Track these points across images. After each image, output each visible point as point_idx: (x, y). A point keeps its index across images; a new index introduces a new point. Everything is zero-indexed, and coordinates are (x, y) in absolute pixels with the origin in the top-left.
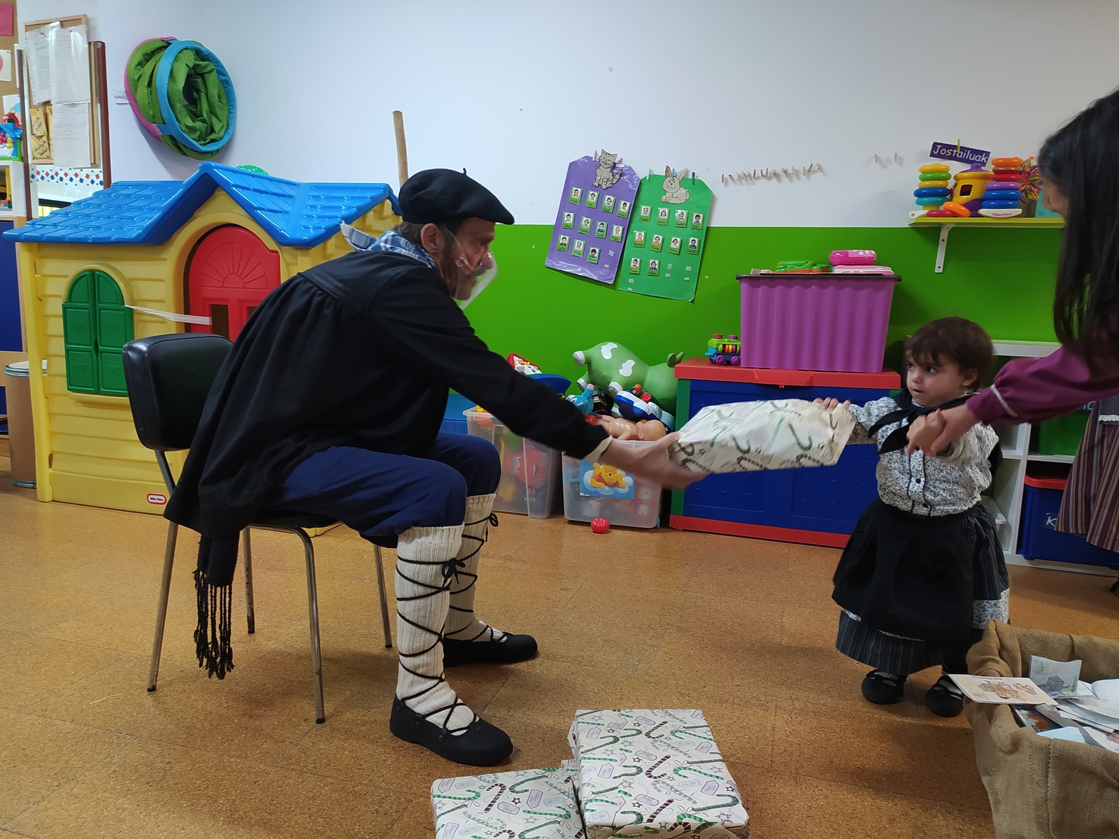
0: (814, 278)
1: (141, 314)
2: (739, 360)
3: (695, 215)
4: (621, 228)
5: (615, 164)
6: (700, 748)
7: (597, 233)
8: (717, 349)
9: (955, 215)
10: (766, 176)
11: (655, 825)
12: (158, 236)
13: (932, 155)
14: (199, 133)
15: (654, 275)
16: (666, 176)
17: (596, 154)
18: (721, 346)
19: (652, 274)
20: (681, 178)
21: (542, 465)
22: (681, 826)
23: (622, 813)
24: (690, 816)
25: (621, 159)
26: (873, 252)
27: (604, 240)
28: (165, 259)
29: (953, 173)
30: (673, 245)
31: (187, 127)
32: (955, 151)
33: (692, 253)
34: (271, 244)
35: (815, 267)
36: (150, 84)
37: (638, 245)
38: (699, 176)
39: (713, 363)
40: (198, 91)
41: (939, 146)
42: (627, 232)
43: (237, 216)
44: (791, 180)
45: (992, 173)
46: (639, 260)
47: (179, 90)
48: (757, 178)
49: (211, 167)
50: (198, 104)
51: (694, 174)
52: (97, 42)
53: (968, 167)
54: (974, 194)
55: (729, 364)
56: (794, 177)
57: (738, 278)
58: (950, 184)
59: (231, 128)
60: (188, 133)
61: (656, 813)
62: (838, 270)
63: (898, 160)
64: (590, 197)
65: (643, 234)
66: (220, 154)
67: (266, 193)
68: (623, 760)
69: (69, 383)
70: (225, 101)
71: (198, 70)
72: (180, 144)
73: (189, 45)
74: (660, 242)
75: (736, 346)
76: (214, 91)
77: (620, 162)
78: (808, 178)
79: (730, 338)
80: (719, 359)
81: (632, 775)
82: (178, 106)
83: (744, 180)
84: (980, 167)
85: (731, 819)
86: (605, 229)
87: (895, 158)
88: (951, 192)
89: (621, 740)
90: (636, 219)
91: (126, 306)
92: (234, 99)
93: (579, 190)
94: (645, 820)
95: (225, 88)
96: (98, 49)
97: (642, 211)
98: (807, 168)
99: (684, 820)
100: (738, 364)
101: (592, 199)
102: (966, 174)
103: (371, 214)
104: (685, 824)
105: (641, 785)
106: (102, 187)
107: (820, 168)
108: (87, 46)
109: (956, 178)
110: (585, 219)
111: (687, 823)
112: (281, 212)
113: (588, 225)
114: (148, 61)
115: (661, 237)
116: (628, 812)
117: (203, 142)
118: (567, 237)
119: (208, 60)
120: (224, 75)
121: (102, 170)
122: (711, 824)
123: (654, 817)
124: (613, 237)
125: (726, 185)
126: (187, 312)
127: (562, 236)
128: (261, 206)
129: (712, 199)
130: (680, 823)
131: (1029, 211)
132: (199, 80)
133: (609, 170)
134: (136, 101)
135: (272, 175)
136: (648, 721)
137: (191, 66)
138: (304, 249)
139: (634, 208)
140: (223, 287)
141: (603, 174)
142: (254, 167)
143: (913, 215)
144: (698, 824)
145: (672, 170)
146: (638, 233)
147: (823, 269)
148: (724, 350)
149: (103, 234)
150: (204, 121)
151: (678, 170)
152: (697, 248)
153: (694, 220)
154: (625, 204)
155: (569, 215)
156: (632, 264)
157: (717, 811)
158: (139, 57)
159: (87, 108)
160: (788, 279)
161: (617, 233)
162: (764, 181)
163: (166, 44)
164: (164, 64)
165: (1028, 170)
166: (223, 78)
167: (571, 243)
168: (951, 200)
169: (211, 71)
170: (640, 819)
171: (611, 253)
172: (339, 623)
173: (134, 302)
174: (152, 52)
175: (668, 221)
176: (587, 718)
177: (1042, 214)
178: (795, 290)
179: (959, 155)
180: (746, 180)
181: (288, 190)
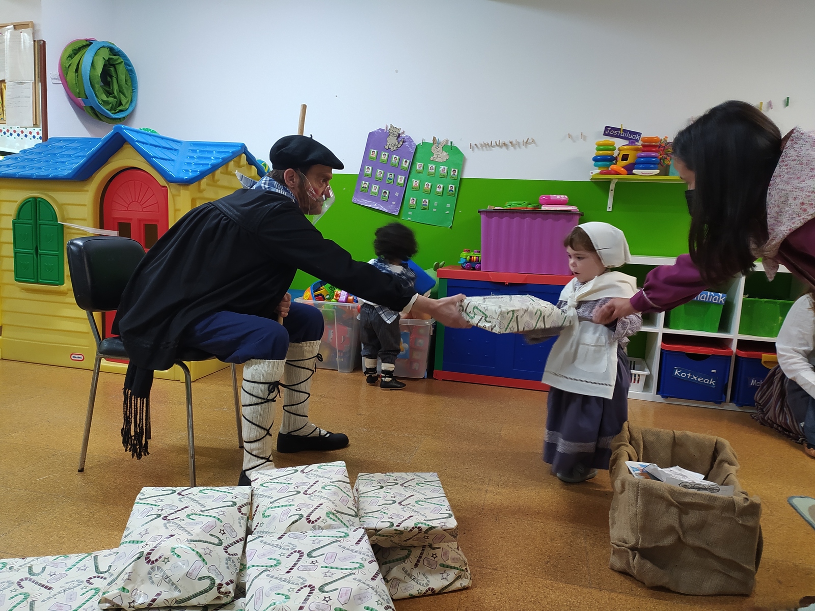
0: (528, 213)
1: (69, 228)
2: (480, 266)
3: (453, 169)
4: (403, 177)
5: (399, 134)
6: (433, 491)
7: (388, 180)
8: (466, 259)
9: (617, 173)
10: (499, 145)
11: (401, 528)
12: (83, 175)
13: (605, 134)
14: (111, 105)
15: (426, 209)
16: (434, 144)
17: (387, 127)
18: (468, 257)
19: (424, 209)
20: (443, 145)
21: (348, 336)
22: (417, 529)
23: (381, 522)
24: (422, 523)
25: (404, 131)
26: (566, 197)
27: (393, 185)
28: (87, 191)
29: (617, 146)
30: (438, 190)
31: (103, 101)
32: (619, 132)
33: (450, 195)
34: (162, 181)
35: (530, 206)
36: (77, 70)
37: (414, 189)
38: (455, 144)
39: (464, 268)
40: (111, 77)
41: (609, 129)
42: (407, 180)
43: (138, 162)
44: (515, 148)
45: (641, 147)
46: (415, 199)
47: (98, 75)
48: (493, 147)
49: (121, 128)
50: (111, 85)
51: (452, 142)
52: (40, 40)
53: (627, 142)
54: (630, 160)
55: (474, 269)
56: (517, 147)
57: (479, 212)
58: (616, 153)
59: (134, 103)
60: (103, 105)
61: (402, 522)
62: (544, 208)
63: (584, 137)
64: (383, 156)
65: (418, 181)
66: (126, 119)
67: (159, 147)
68: (384, 497)
69: (16, 275)
70: (129, 84)
71: (111, 62)
72: (98, 113)
73: (105, 45)
74: (429, 187)
75: (479, 257)
76: (122, 76)
77: (403, 133)
78: (526, 147)
79: (475, 252)
80: (467, 265)
81: (389, 504)
82: (97, 86)
83: (484, 148)
84: (634, 143)
85: (447, 525)
86: (392, 178)
87: (582, 136)
88: (616, 159)
89: (385, 488)
90: (413, 172)
91: (59, 222)
92: (136, 83)
93: (376, 151)
94: (395, 525)
95: (130, 74)
96: (41, 45)
97: (418, 167)
98: (525, 141)
99: (419, 526)
100: (479, 269)
101: (384, 157)
102: (625, 147)
103: (232, 164)
104: (419, 527)
105: (395, 509)
106: (41, 140)
107: (533, 141)
108: (32, 43)
109: (619, 149)
110: (379, 171)
111: (420, 527)
112: (169, 160)
113: (381, 175)
114: (75, 54)
115: (430, 184)
116: (385, 522)
117: (113, 112)
118: (367, 183)
119: (119, 55)
120: (129, 66)
121: (41, 129)
122: (434, 527)
123: (401, 524)
124: (398, 183)
125: (473, 150)
126: (102, 227)
127: (364, 182)
128: (155, 155)
129: (464, 160)
130: (416, 527)
131: (665, 172)
132: (112, 69)
133: (395, 138)
134: (67, 82)
135: (161, 135)
136: (403, 478)
137: (107, 59)
138: (185, 185)
139: (412, 164)
140: (127, 210)
141: (392, 141)
142: (150, 130)
143: (592, 173)
144: (427, 527)
145: (437, 139)
146: (414, 181)
147: (535, 207)
148: (470, 260)
149: (43, 173)
150: (115, 97)
151: (441, 140)
152: (454, 192)
153: (452, 173)
154: (406, 161)
155: (368, 168)
156: (411, 202)
157: (439, 521)
158: (70, 52)
159: (31, 86)
160: (512, 213)
161: (401, 180)
162: (497, 148)
163: (89, 43)
164: (87, 57)
165: (664, 145)
166: (129, 68)
167: (370, 187)
168: (616, 164)
169: (121, 62)
170: (392, 525)
171: (397, 194)
172: (206, 434)
173: (64, 220)
174: (79, 48)
175: (434, 174)
176: (365, 477)
177: (673, 174)
178: (516, 220)
179: (622, 134)
180: (486, 147)
181: (174, 146)
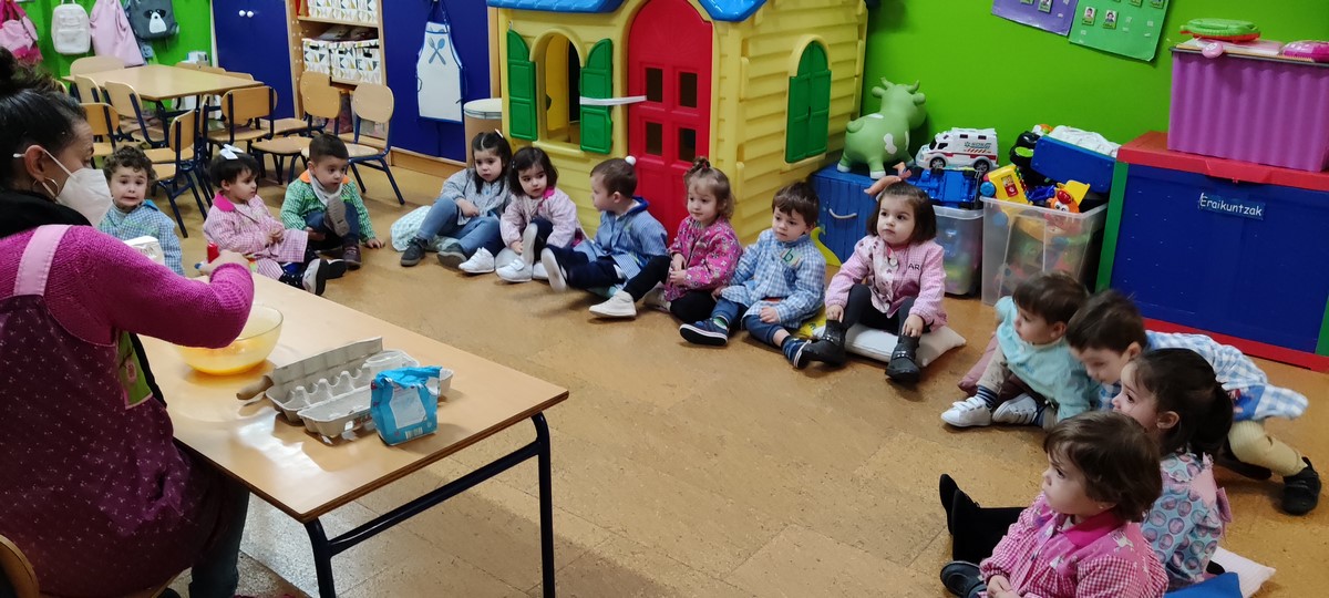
12: (611, 6)
15: (1111, 28)
19: (1107, 27)
33: (1155, 6)
34: (705, 15)
91: (581, 66)
126: (628, 74)
138: (735, 22)
152: (1161, 3)
171: (1066, 1)
